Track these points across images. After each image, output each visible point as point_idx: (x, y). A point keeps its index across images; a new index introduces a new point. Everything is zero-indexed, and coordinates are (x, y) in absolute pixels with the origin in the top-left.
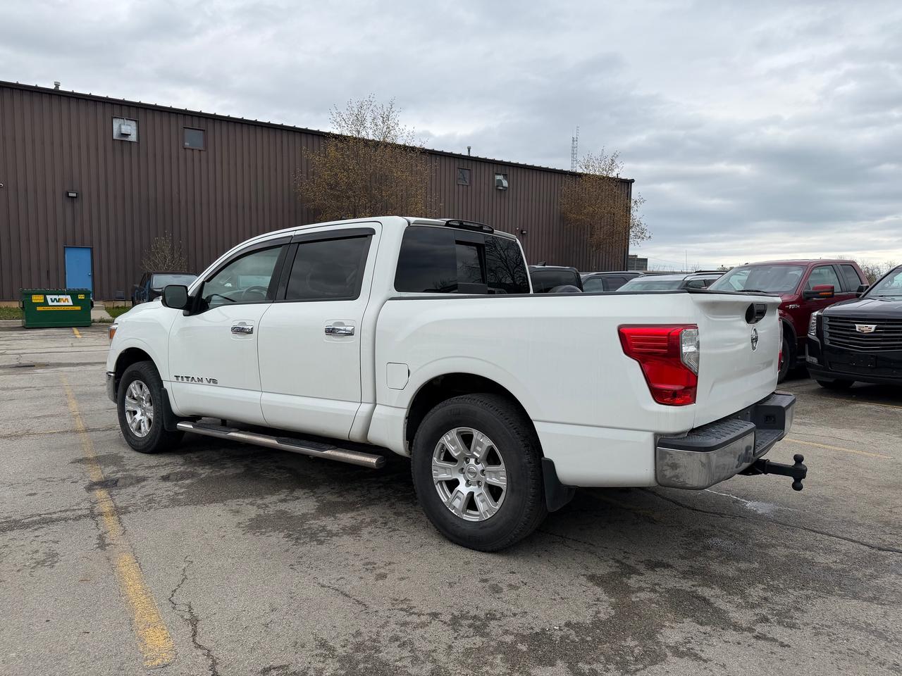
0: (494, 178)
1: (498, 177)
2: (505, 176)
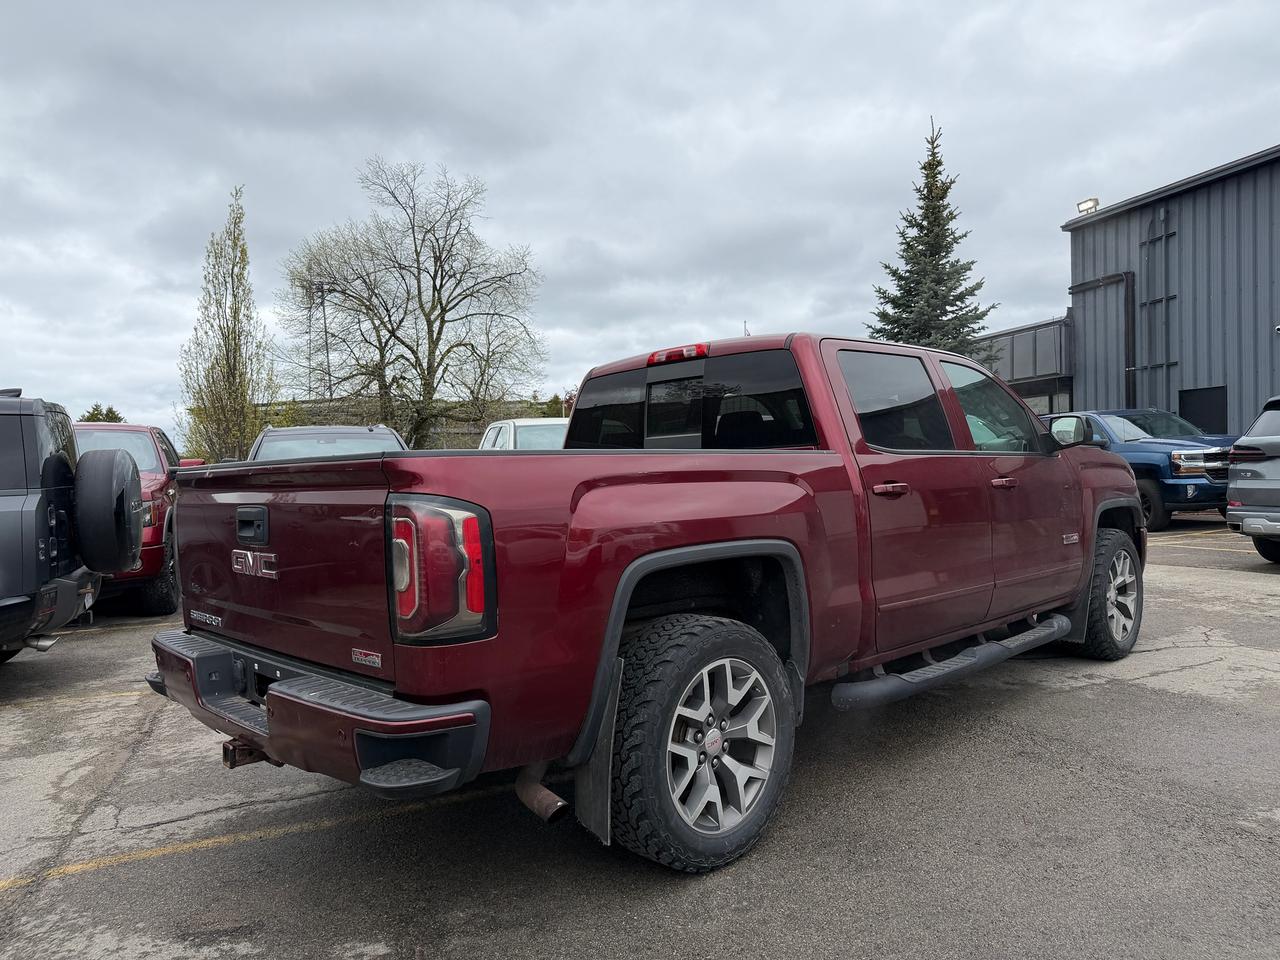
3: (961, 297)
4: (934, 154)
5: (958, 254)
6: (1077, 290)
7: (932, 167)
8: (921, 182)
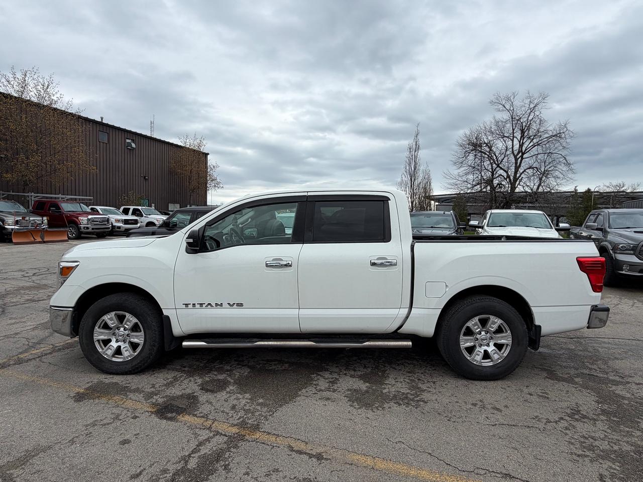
0: (125, 141)
1: (128, 141)
2: (133, 141)
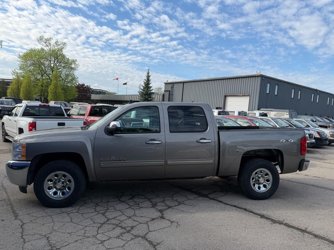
3: (150, 91)
4: (148, 72)
5: (150, 85)
6: (165, 91)
7: (148, 73)
8: (147, 75)
